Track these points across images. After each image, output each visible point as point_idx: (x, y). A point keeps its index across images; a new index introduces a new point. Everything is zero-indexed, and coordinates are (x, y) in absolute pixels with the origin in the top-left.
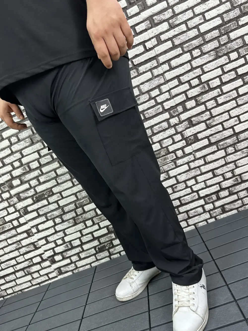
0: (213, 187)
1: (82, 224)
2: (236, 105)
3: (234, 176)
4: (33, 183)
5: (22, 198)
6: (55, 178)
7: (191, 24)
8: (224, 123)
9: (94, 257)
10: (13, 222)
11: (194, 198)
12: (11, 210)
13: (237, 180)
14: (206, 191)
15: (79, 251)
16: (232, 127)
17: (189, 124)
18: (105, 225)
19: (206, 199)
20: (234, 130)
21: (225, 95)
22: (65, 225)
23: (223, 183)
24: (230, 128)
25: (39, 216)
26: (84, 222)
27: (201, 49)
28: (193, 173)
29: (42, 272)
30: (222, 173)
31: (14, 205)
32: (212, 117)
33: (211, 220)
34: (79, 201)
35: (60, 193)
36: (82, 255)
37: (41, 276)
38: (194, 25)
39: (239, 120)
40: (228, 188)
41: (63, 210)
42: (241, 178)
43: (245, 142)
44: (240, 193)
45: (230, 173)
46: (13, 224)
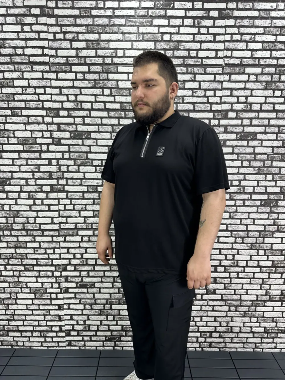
0: (210, 328)
1: (105, 316)
2: (249, 283)
3: (227, 326)
4: (84, 274)
5: (69, 280)
6: (102, 277)
7: (244, 222)
8: (236, 290)
9: (102, 343)
10: (52, 294)
11: (195, 331)
12: (56, 285)
13: (228, 330)
14: (205, 329)
15: (92, 335)
16: (240, 295)
17: (214, 281)
18: (122, 324)
19: (202, 334)
20: (241, 297)
21: (245, 274)
22: (92, 312)
23: (218, 328)
24: (239, 295)
25: (75, 298)
26: (107, 316)
27: (243, 239)
28: (201, 313)
29: (55, 339)
30: (221, 321)
31: (59, 283)
32: (231, 283)
33: (199, 349)
34: (110, 299)
35: (100, 288)
36: (93, 338)
37: (53, 341)
38: (246, 224)
39: (247, 292)
40: (220, 332)
41: (95, 301)
42: (231, 329)
43: (244, 307)
44: (226, 339)
45: (226, 323)
46: (51, 296)
